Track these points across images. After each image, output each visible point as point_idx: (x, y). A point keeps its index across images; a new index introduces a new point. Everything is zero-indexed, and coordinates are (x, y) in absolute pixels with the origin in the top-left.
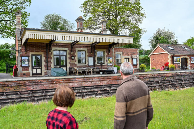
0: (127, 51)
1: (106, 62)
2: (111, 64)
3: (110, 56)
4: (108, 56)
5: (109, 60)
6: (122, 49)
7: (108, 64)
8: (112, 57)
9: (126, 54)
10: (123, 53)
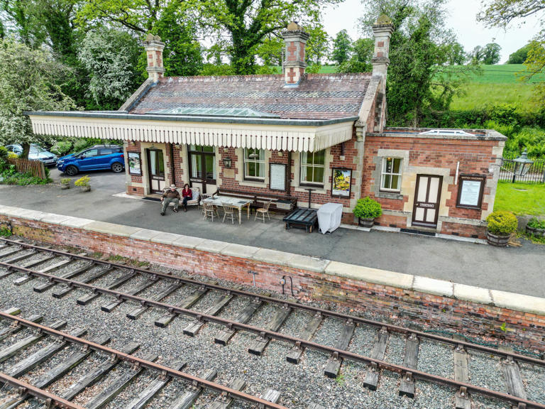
0: (437, 147)
1: (330, 184)
2: (346, 193)
3: (346, 166)
4: (336, 166)
5: (340, 178)
6: (411, 141)
7: (335, 192)
8: (351, 170)
9: (427, 160)
10: (413, 157)
